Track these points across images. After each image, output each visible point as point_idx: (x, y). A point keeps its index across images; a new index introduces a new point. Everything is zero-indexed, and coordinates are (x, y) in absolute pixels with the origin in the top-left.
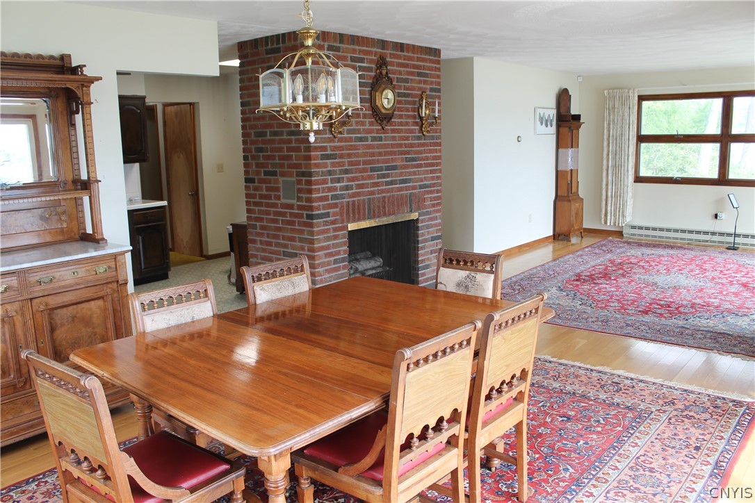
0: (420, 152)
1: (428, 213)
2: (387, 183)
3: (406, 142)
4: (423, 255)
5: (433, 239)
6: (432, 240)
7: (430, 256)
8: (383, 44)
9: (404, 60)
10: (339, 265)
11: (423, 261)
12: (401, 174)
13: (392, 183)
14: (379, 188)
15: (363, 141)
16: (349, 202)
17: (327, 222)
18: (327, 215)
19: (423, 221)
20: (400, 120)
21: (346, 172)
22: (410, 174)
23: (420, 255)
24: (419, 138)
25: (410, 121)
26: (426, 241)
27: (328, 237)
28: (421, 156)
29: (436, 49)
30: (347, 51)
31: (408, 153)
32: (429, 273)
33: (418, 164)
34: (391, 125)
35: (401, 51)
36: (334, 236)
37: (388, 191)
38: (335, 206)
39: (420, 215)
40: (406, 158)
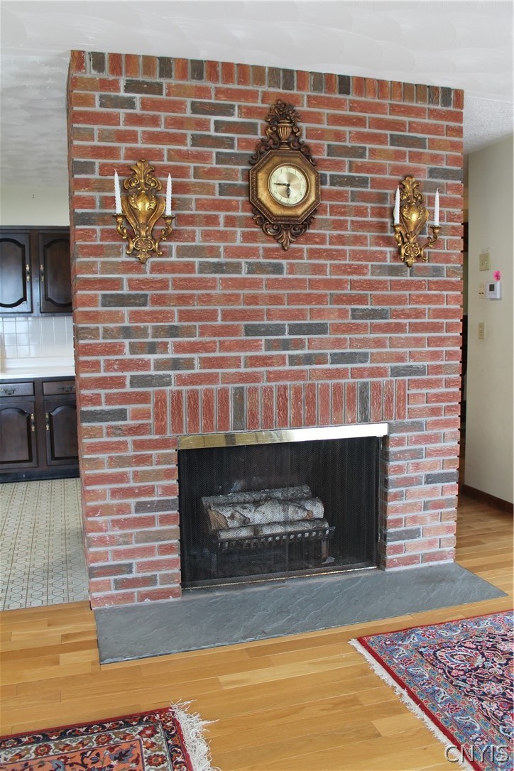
0: (400, 301)
1: (416, 426)
2: (294, 360)
3: (355, 277)
4: (397, 511)
5: (430, 479)
6: (427, 482)
7: (422, 513)
8: (287, 77)
9: (351, 109)
10: (150, 514)
11: (398, 522)
12: (339, 343)
13: (308, 359)
14: (271, 369)
15: (223, 272)
16: (179, 393)
17: (117, 428)
18: (121, 415)
19: (400, 442)
20: (336, 233)
21: (173, 332)
22: (365, 343)
23: (389, 508)
24: (393, 271)
25: (369, 235)
26: (409, 482)
27: (120, 457)
28: (401, 307)
29: (447, 91)
30: (181, 91)
31: (362, 300)
32: (416, 546)
33: (388, 324)
34: (310, 239)
35: (341, 92)
36: (135, 457)
37: (299, 375)
38: (144, 398)
39: (391, 429)
40: (354, 310)
